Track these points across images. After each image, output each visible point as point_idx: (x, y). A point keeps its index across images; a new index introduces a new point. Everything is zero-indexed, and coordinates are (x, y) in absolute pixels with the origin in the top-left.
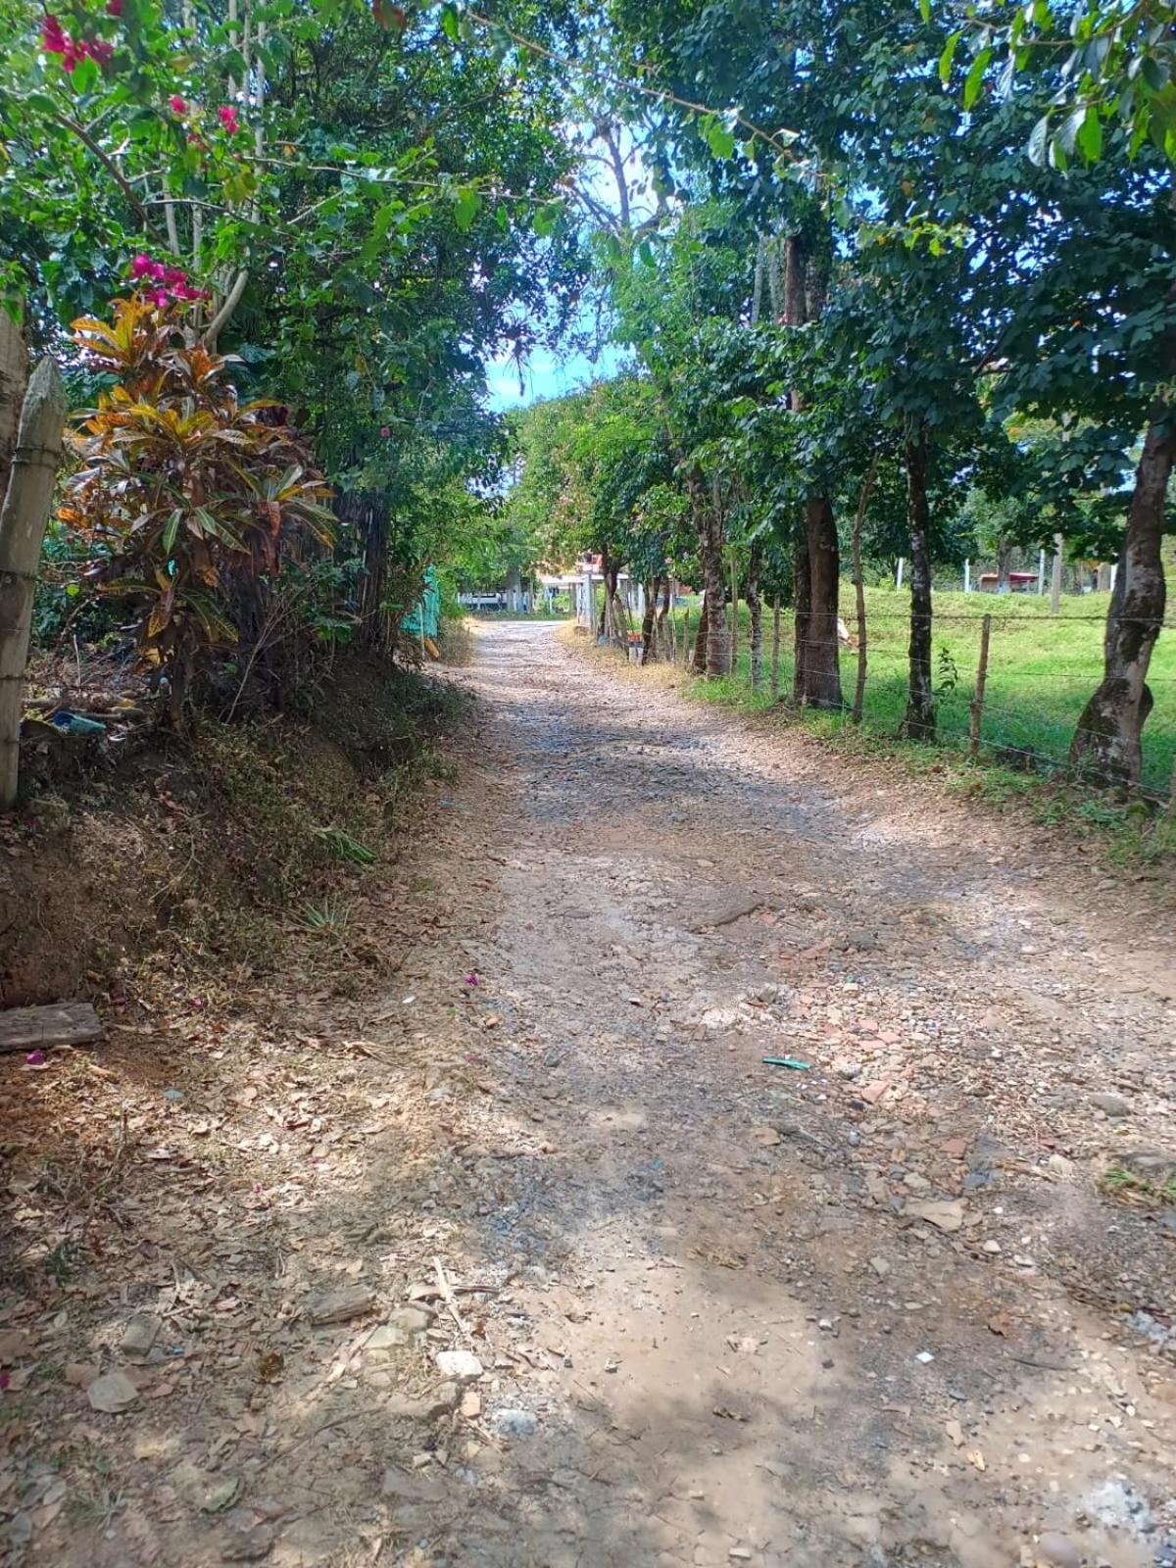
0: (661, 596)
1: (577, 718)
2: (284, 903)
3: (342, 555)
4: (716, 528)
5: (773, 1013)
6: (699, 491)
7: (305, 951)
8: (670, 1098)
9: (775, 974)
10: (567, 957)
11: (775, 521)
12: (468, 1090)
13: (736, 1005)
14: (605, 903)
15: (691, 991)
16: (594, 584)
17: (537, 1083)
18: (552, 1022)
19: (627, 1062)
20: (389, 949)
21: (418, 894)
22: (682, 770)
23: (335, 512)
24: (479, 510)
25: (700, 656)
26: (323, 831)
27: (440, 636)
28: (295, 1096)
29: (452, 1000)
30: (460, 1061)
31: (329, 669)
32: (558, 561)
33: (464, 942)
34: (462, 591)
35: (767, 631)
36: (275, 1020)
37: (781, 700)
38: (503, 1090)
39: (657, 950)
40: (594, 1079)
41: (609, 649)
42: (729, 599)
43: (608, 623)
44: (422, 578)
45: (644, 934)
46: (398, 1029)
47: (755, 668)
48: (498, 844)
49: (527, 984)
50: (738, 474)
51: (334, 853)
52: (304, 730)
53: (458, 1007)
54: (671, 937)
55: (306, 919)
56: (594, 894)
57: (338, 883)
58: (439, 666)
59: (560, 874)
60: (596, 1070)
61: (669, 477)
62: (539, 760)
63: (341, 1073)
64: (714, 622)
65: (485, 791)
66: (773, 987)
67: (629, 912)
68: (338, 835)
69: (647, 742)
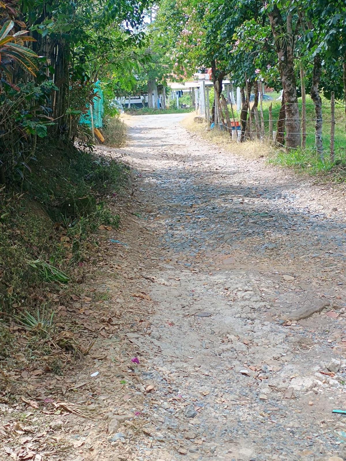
0: (252, 94)
1: (198, 180)
2: (10, 311)
3: (40, 78)
4: (289, 48)
5: (338, 379)
6: (277, 23)
7: (26, 343)
8: (271, 438)
9: (339, 352)
10: (198, 344)
11: (329, 42)
12: (136, 434)
13: (313, 374)
14: (221, 306)
15: (282, 365)
16: (207, 87)
17: (181, 428)
18: (189, 388)
19: (241, 414)
20: (80, 340)
21: (97, 303)
22: (270, 214)
23: (34, 49)
24: (129, 42)
25: (280, 135)
26: (34, 263)
27: (105, 127)
28: (23, 440)
29: (123, 374)
30: (130, 415)
31: (33, 153)
32: (182, 73)
33: (129, 335)
34: (118, 95)
35: (326, 115)
36: (8, 390)
37: (338, 163)
38: (159, 434)
39: (258, 338)
40: (219, 426)
41: (217, 131)
42: (299, 95)
43: (217, 115)
44: (92, 89)
45: (249, 327)
46: (89, 394)
47: (318, 142)
48: (149, 267)
49: (172, 362)
50: (303, 11)
51: (42, 277)
52: (20, 196)
53: (128, 380)
54: (267, 328)
55: (25, 322)
56: (214, 300)
57: (45, 297)
58: (104, 147)
59: (191, 287)
60: (220, 420)
61: (256, 14)
62: (173, 210)
63: (53, 424)
64: (290, 111)
65: (138, 232)
66: (338, 362)
67: (238, 313)
68: (44, 265)
69: (247, 196)
